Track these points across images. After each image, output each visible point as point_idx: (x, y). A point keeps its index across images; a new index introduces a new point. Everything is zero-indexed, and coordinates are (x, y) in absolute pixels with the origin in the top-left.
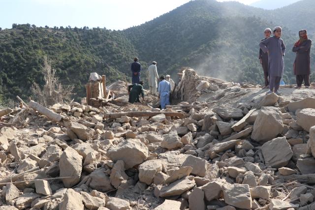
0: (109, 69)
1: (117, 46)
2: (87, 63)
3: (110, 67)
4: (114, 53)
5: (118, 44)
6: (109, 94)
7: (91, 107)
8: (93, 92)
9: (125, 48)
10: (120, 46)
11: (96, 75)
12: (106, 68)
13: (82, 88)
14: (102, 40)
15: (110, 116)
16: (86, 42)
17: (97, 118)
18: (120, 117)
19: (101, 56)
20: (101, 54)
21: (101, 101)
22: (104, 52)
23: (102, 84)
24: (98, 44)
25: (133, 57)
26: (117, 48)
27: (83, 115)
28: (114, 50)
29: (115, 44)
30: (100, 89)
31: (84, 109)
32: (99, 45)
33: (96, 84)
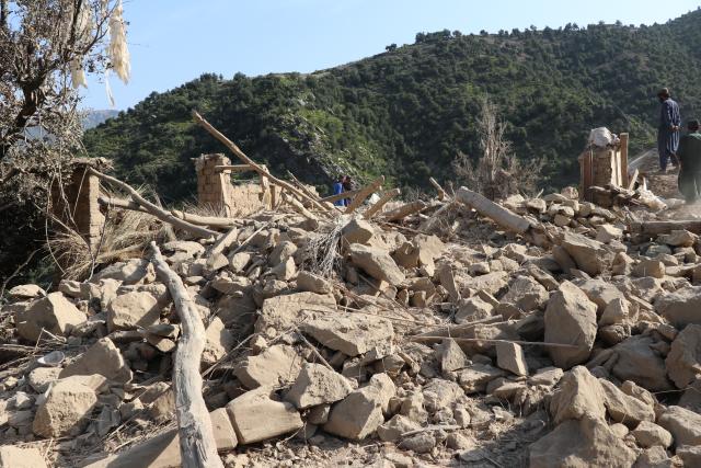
0: (626, 121)
1: (648, 65)
2: (572, 108)
3: (628, 117)
4: (639, 82)
5: (653, 59)
6: (635, 179)
7: (593, 207)
8: (596, 173)
9: (670, 69)
10: (657, 63)
11: (606, 133)
12: (618, 120)
13: (558, 166)
14: (610, 53)
15: (642, 227)
16: (570, 60)
17: (608, 231)
18: (669, 232)
19: (606, 92)
20: (605, 87)
21: (615, 193)
22: (616, 83)
23: (619, 154)
24: (600, 64)
25: (691, 89)
26: (648, 70)
27: (576, 223)
28: (639, 76)
29: (643, 59)
30: (613, 166)
31: (578, 209)
32: (601, 66)
33: (603, 155)
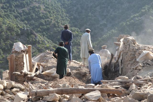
0: (36, 36)
1: (45, 10)
2: (10, 29)
3: (37, 34)
4: (41, 18)
5: (46, 7)
6: (36, 66)
7: (13, 83)
8: (17, 65)
9: (54, 12)
10: (48, 10)
11: (21, 45)
12: (32, 35)
13: (3, 58)
14: (27, 3)
15: (36, 93)
16: (8, 5)
17: (20, 96)
18: (48, 95)
19: (26, 22)
20: (26, 19)
21: (26, 75)
22: (30, 18)
23: (27, 55)
24: (22, 8)
25: (63, 22)
26: (45, 12)
27: (4, 92)
28: (41, 15)
29: (42, 7)
30: (25, 61)
31: (6, 85)
32: (23, 9)
33: (20, 56)
